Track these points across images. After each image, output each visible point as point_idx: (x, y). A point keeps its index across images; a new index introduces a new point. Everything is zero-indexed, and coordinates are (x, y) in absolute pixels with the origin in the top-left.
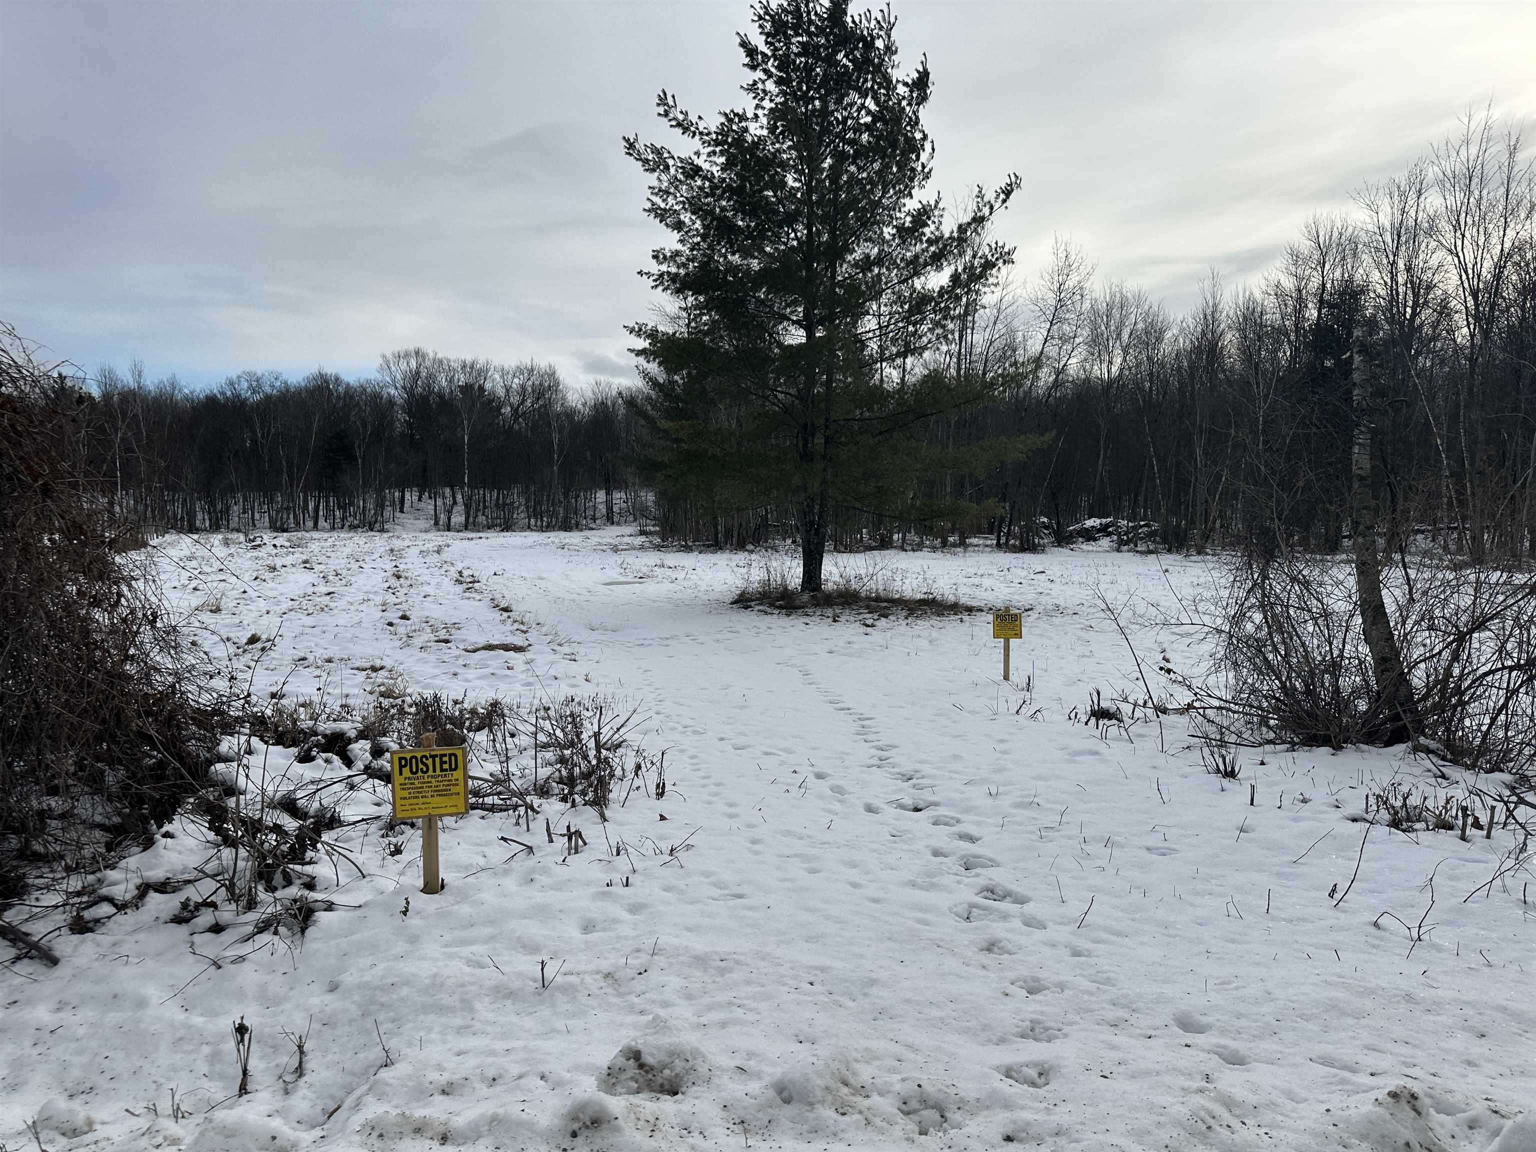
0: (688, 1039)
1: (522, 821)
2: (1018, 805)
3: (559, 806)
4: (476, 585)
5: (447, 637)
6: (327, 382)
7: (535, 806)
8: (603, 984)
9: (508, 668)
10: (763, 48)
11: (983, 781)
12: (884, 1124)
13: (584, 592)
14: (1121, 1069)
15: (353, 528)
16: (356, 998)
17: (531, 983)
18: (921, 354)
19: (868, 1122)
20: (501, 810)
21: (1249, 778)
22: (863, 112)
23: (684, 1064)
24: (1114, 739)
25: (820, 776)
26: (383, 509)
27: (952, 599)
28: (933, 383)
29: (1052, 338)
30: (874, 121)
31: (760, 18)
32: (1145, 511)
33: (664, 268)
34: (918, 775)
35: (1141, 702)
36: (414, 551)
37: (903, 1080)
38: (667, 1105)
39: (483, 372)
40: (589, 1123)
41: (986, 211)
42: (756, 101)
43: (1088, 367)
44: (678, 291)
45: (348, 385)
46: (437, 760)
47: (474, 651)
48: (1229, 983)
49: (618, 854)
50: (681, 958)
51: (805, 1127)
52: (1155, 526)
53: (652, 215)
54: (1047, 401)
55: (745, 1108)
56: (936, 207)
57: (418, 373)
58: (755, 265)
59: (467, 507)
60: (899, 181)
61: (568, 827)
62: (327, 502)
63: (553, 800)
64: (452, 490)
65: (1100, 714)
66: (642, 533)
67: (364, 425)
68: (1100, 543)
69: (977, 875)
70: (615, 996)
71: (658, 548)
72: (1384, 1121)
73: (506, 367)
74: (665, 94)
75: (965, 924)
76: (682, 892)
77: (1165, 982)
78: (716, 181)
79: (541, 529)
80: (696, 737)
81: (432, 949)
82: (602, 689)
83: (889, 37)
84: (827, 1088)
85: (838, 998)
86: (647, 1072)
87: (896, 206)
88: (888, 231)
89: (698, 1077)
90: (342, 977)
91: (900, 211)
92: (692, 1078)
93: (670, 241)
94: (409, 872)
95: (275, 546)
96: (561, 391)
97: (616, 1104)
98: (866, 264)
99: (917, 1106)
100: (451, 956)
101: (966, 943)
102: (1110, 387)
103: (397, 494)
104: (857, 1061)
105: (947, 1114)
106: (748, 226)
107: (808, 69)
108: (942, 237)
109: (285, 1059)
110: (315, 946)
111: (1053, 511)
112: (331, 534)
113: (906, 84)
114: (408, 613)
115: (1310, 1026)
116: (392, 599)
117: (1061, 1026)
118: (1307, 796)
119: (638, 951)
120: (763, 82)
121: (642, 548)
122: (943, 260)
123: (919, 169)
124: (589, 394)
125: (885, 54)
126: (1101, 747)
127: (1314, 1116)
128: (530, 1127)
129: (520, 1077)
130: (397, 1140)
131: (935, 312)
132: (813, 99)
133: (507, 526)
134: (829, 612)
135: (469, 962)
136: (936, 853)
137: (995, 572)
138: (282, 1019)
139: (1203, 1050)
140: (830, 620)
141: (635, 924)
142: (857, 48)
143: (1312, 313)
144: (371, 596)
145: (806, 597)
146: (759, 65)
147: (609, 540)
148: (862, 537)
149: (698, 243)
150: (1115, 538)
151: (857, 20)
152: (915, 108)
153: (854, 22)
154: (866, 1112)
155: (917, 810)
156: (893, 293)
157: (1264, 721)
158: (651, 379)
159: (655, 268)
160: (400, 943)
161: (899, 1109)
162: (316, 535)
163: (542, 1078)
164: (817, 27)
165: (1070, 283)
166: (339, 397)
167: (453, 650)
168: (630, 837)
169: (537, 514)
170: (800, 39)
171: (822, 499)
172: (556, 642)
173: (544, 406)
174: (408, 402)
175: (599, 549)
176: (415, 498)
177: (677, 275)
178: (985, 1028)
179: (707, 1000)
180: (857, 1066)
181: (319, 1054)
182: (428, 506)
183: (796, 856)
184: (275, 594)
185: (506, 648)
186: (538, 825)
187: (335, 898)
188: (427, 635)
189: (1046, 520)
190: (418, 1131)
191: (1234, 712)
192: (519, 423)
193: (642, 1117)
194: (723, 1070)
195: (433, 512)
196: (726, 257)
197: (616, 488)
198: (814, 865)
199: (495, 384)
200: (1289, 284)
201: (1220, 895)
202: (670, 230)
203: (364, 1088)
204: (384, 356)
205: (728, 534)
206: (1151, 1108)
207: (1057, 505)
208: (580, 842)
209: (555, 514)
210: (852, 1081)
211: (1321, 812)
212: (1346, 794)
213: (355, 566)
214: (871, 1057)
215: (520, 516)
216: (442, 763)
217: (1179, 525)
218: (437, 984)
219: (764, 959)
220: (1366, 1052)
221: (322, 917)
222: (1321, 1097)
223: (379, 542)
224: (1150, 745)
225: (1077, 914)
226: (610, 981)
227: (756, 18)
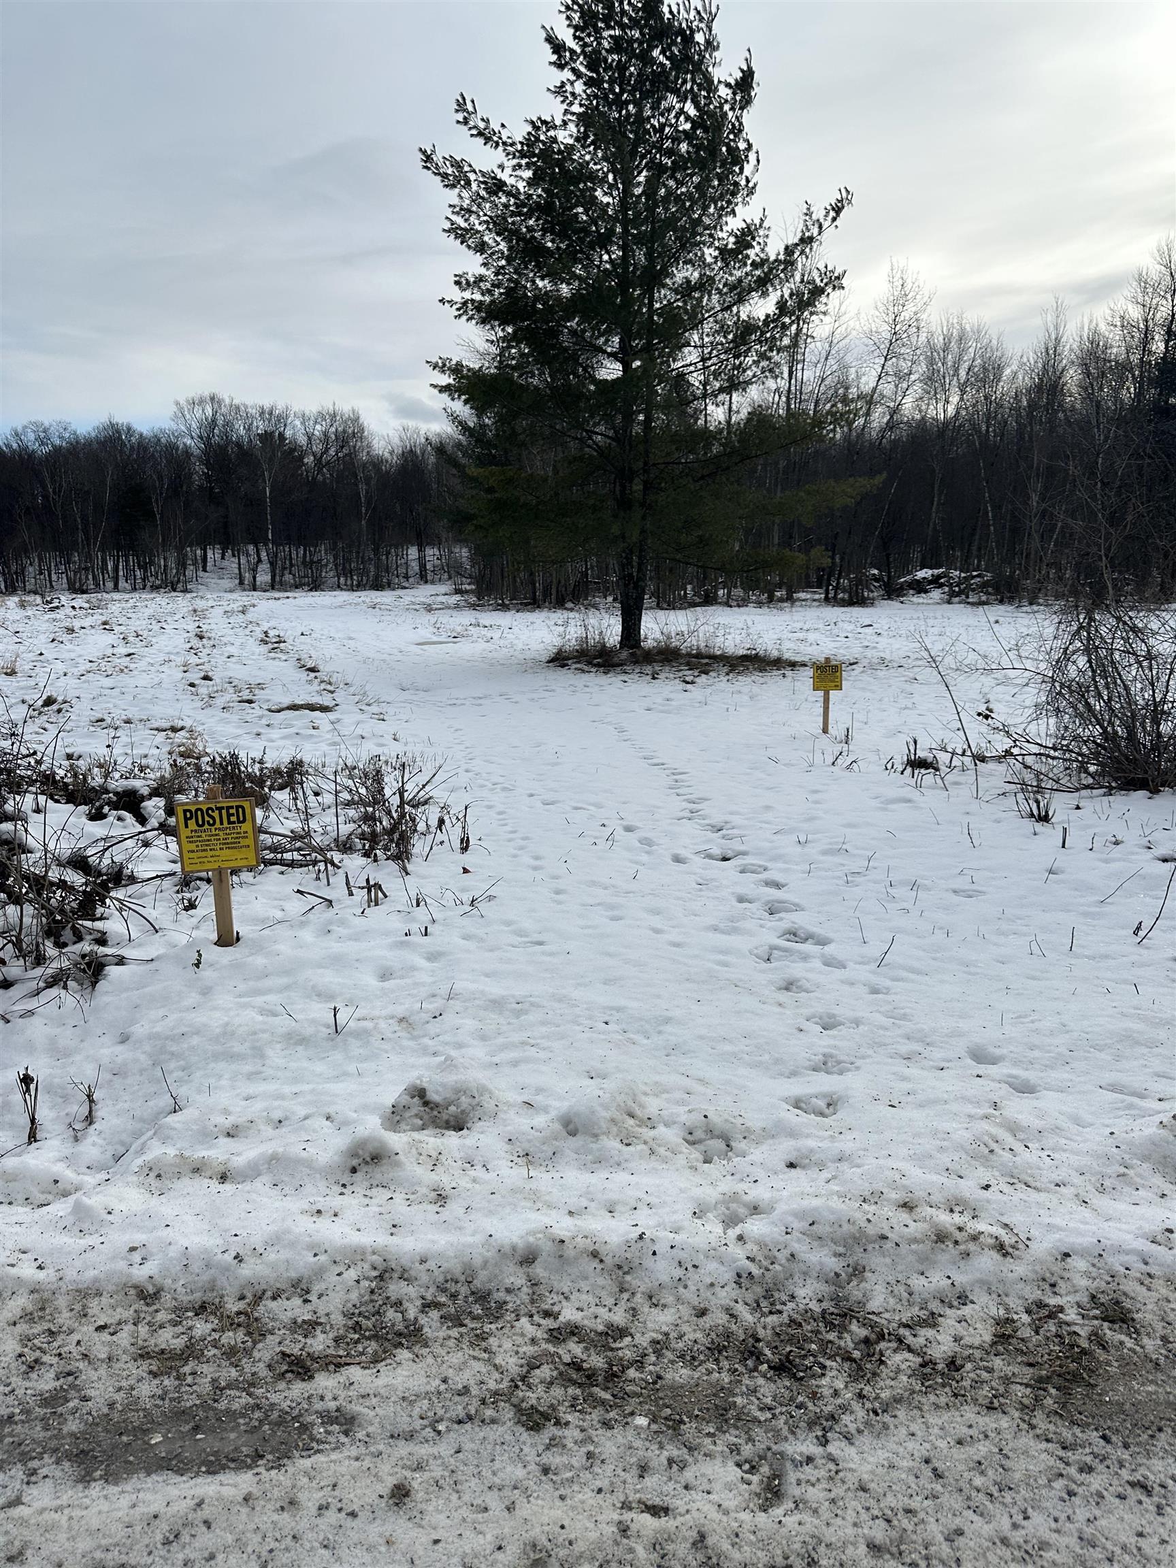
0: (475, 1076)
1: (322, 876)
2: (825, 853)
3: (363, 861)
4: (282, 645)
5: (250, 697)
6: (118, 432)
7: (336, 861)
8: (397, 1028)
9: (314, 728)
10: (571, 43)
11: (792, 831)
12: (668, 1153)
13: (395, 651)
14: (910, 1098)
15: (155, 588)
16: (147, 1048)
17: (324, 1029)
18: (744, 390)
19: (652, 1152)
20: (301, 866)
21: (1063, 822)
22: (682, 118)
23: (470, 1100)
24: (929, 787)
25: (628, 829)
26: (185, 569)
27: (775, 654)
28: (758, 421)
29: (887, 374)
30: (694, 128)
31: (568, 8)
32: (979, 561)
33: (467, 295)
34: (728, 826)
35: (960, 752)
36: (218, 611)
37: (690, 1111)
38: (452, 1139)
39: (282, 419)
40: (368, 1159)
41: (815, 231)
42: (565, 106)
43: (924, 407)
44: (483, 321)
45: (141, 435)
46: (224, 812)
47: (279, 711)
48: (1026, 1016)
49: (418, 905)
50: (477, 1002)
51: (590, 1157)
52: (988, 576)
53: (453, 236)
54: (880, 443)
55: (529, 1141)
56: (761, 226)
57: (214, 421)
58: (565, 290)
59: (272, 564)
60: (721, 197)
61: (368, 881)
62: (127, 561)
63: (355, 855)
64: (256, 546)
65: (917, 764)
66: (458, 591)
67: (160, 478)
68: (931, 595)
69: (781, 919)
70: (409, 1039)
71: (473, 607)
72: (1168, 1142)
73: (307, 413)
74: (464, 99)
75: (768, 965)
76: (482, 940)
77: (961, 1017)
78: (522, 197)
79: (352, 589)
80: (504, 794)
81: (224, 999)
82: (409, 748)
83: (710, 31)
84: (613, 1120)
85: (632, 1036)
86: (432, 1109)
87: (718, 224)
88: (710, 253)
89: (485, 1113)
90: (132, 1029)
91: (722, 230)
92: (477, 1114)
93: (473, 265)
94: (204, 926)
95: (73, 607)
96: (366, 438)
97: (396, 1141)
98: (687, 289)
99: (703, 1136)
100: (244, 1006)
101: (764, 982)
102: (946, 431)
103: (198, 552)
104: (646, 1094)
105: (733, 1144)
106: (558, 248)
107: (622, 67)
108: (767, 260)
109: (76, 1108)
110: (106, 999)
111: (884, 565)
112: (133, 595)
113: (728, 85)
114: (210, 674)
115: (1103, 1055)
116: (194, 660)
117: (853, 1059)
118: (1119, 838)
119: (434, 996)
120: (572, 83)
121: (457, 607)
122: (769, 285)
123: (743, 183)
124: (396, 441)
125: (706, 50)
126: (915, 795)
127: (1098, 1139)
128: (309, 1164)
129: (306, 1118)
130: (175, 1180)
131: (761, 342)
132: (627, 103)
133: (316, 585)
134: (648, 669)
135: (262, 1012)
136: (741, 900)
137: (821, 626)
138: (72, 1070)
139: (993, 1080)
140: (649, 677)
141: (433, 971)
142: (674, 43)
143: (1158, 346)
144: (172, 657)
145: (624, 654)
146: (567, 63)
147: (423, 600)
148: (685, 593)
149: (503, 267)
150: (946, 589)
151: (675, 10)
152: (738, 112)
153: (671, 12)
154: (651, 1143)
155: (725, 859)
156: (716, 322)
157: (1083, 768)
158: (460, 423)
159: (458, 295)
160: (193, 994)
161: (685, 1140)
162: (116, 596)
163: (328, 1118)
164: (630, 18)
165: (906, 315)
166: (132, 447)
167: (255, 711)
168: (429, 889)
169: (347, 573)
170: (612, 33)
171: (641, 551)
172: (364, 702)
173: (349, 454)
174: (205, 453)
175: (412, 608)
176: (218, 556)
177: (481, 302)
178: (777, 1061)
179: (500, 1040)
180: (643, 1099)
181: (110, 1102)
182: (231, 564)
183: (599, 904)
184: (73, 655)
185: (312, 708)
186: (338, 880)
187: (126, 952)
188: (230, 696)
189: (876, 572)
190: (196, 1170)
191: (1054, 758)
192: (323, 475)
193: (424, 1153)
194: (508, 1104)
195: (237, 571)
196: (534, 282)
197: (428, 544)
198: (616, 913)
199: (295, 432)
200: (1135, 313)
201: (1025, 935)
202: (471, 252)
203: (151, 1133)
204: (177, 404)
205: (546, 593)
206: (934, 1133)
207: (888, 556)
208: (380, 895)
209: (365, 572)
210: (638, 1112)
211: (1133, 853)
212: (1158, 835)
213: (156, 627)
214: (660, 1090)
215: (329, 575)
216: (229, 815)
217: (1012, 576)
218: (228, 1033)
219: (560, 1001)
220: (1156, 1078)
221: (112, 971)
222: (1107, 1122)
223: (182, 603)
224: (966, 792)
225: (878, 954)
226: (404, 1025)
227: (563, 9)
